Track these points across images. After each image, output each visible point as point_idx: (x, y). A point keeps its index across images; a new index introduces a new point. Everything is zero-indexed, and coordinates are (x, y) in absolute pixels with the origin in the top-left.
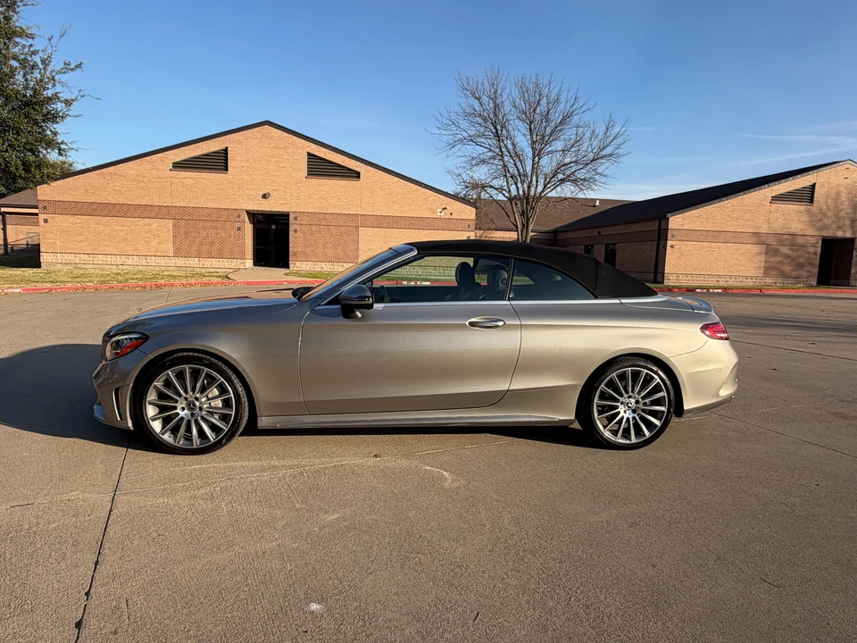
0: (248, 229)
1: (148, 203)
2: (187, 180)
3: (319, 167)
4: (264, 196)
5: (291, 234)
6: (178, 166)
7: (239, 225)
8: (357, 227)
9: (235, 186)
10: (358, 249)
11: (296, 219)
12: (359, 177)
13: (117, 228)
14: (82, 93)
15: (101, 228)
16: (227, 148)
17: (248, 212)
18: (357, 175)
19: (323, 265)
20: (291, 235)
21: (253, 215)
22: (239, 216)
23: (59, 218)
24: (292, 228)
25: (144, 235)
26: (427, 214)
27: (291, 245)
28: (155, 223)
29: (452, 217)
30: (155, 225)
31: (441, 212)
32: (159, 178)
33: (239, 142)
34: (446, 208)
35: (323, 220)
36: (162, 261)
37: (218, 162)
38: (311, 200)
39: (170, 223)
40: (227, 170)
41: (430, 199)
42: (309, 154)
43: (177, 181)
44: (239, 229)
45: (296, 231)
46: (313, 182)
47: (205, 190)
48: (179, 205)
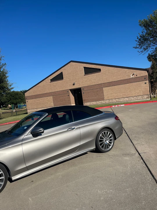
0: (71, 95)
1: (46, 93)
2: (54, 84)
3: (88, 71)
4: (74, 85)
5: (82, 94)
6: (52, 80)
7: (68, 94)
8: (102, 88)
9: (66, 83)
10: (103, 95)
11: (83, 89)
12: (101, 71)
13: (41, 101)
15: (38, 101)
16: (62, 72)
17: (70, 90)
18: (99, 70)
19: (93, 102)
22: (68, 92)
23: (29, 100)
24: (82, 92)
25: (47, 101)
26: (127, 78)
27: (83, 98)
28: (49, 98)
29: (137, 77)
31: (132, 76)
32: (48, 85)
33: (65, 69)
34: (134, 74)
35: (90, 88)
37: (60, 77)
38: (87, 82)
39: (52, 97)
40: (63, 79)
41: (127, 72)
42: (84, 67)
43: (52, 85)
44: (68, 95)
45: (84, 93)
46: (87, 76)
47: (59, 86)
48: (53, 91)
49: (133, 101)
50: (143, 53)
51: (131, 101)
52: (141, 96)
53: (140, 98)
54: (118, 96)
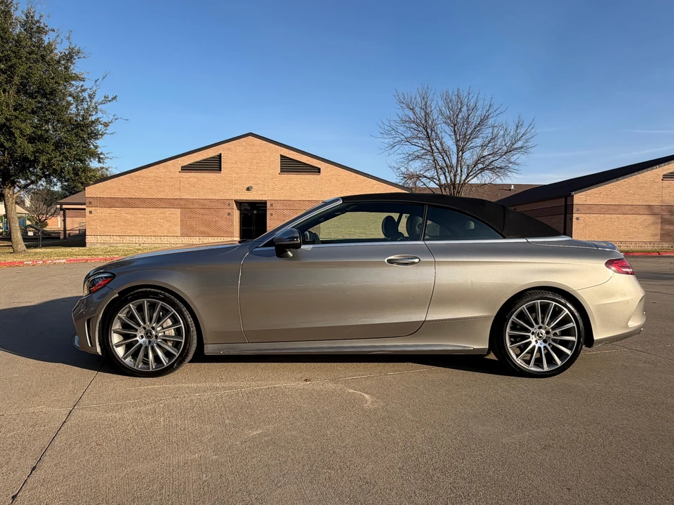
0: (236, 214)
1: (163, 197)
2: (191, 179)
3: (289, 166)
4: (248, 189)
6: (185, 169)
7: (229, 211)
9: (227, 182)
11: (272, 205)
12: (319, 172)
13: (140, 216)
14: (116, 117)
15: (129, 216)
16: (221, 154)
17: (236, 202)
18: (318, 170)
20: (268, 218)
21: (240, 204)
22: (229, 205)
23: (99, 210)
24: (268, 212)
25: (159, 220)
27: (267, 226)
28: (168, 212)
30: (168, 213)
32: (171, 178)
33: (229, 149)
35: (291, 205)
36: (173, 240)
37: (214, 165)
38: (283, 191)
39: (178, 211)
40: (220, 170)
41: (375, 186)
42: (282, 156)
43: (184, 180)
44: (229, 214)
45: (271, 215)
46: (286, 176)
47: (204, 186)
48: (184, 197)
54: (349, 234)
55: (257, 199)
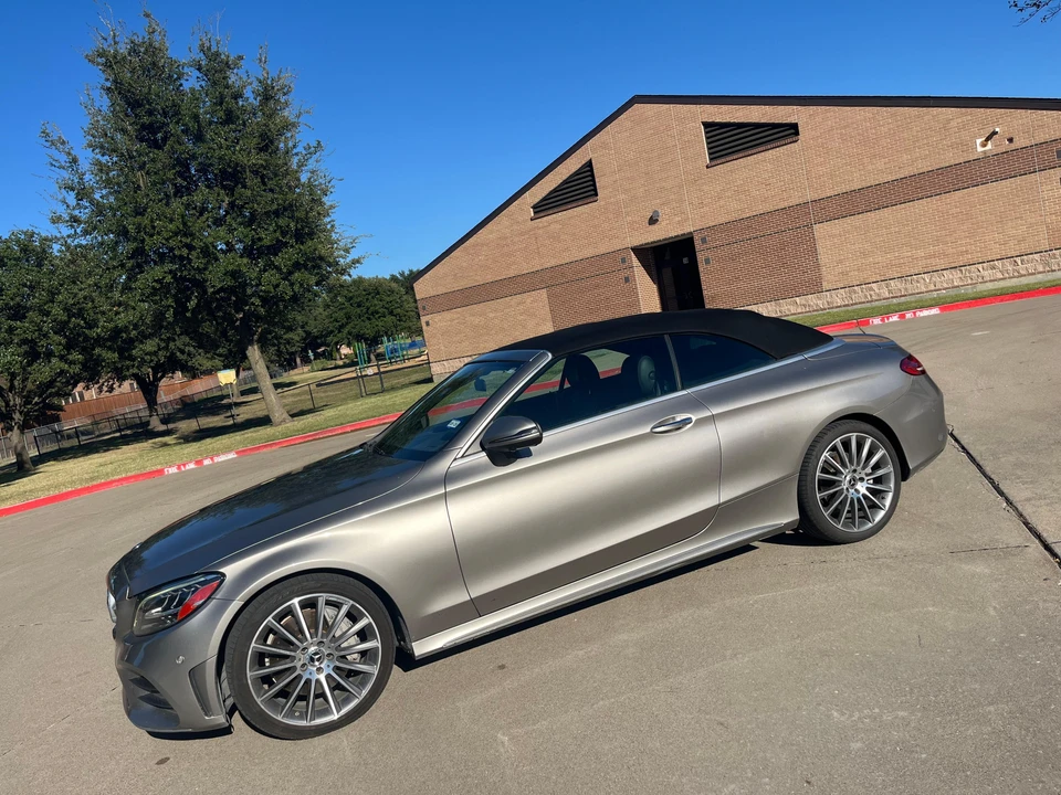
1: (516, 273)
2: (552, 227)
3: (727, 142)
4: (653, 221)
5: (702, 267)
6: (542, 208)
7: (623, 275)
8: (810, 226)
9: (611, 216)
10: (817, 266)
11: (704, 240)
12: (797, 133)
13: (491, 315)
15: (477, 320)
16: (590, 161)
17: (635, 250)
18: (793, 131)
19: (762, 307)
20: (701, 269)
21: (642, 252)
22: (623, 260)
23: (437, 318)
24: (700, 257)
25: (519, 318)
26: (951, 158)
27: (704, 287)
28: (528, 298)
29: (1013, 146)
30: (529, 301)
31: (984, 145)
32: (522, 234)
33: (604, 146)
34: (995, 133)
35: (745, 230)
37: (582, 187)
38: (722, 202)
39: (544, 294)
40: (597, 195)
41: (954, 124)
42: (706, 125)
43: (541, 231)
44: (627, 280)
45: (707, 261)
46: (722, 169)
47: (576, 235)
48: (548, 265)
49: (990, 286)
50: (1043, 11)
51: (981, 288)
52: (1037, 256)
53: (1034, 263)
54: (900, 265)
55: (673, 234)
